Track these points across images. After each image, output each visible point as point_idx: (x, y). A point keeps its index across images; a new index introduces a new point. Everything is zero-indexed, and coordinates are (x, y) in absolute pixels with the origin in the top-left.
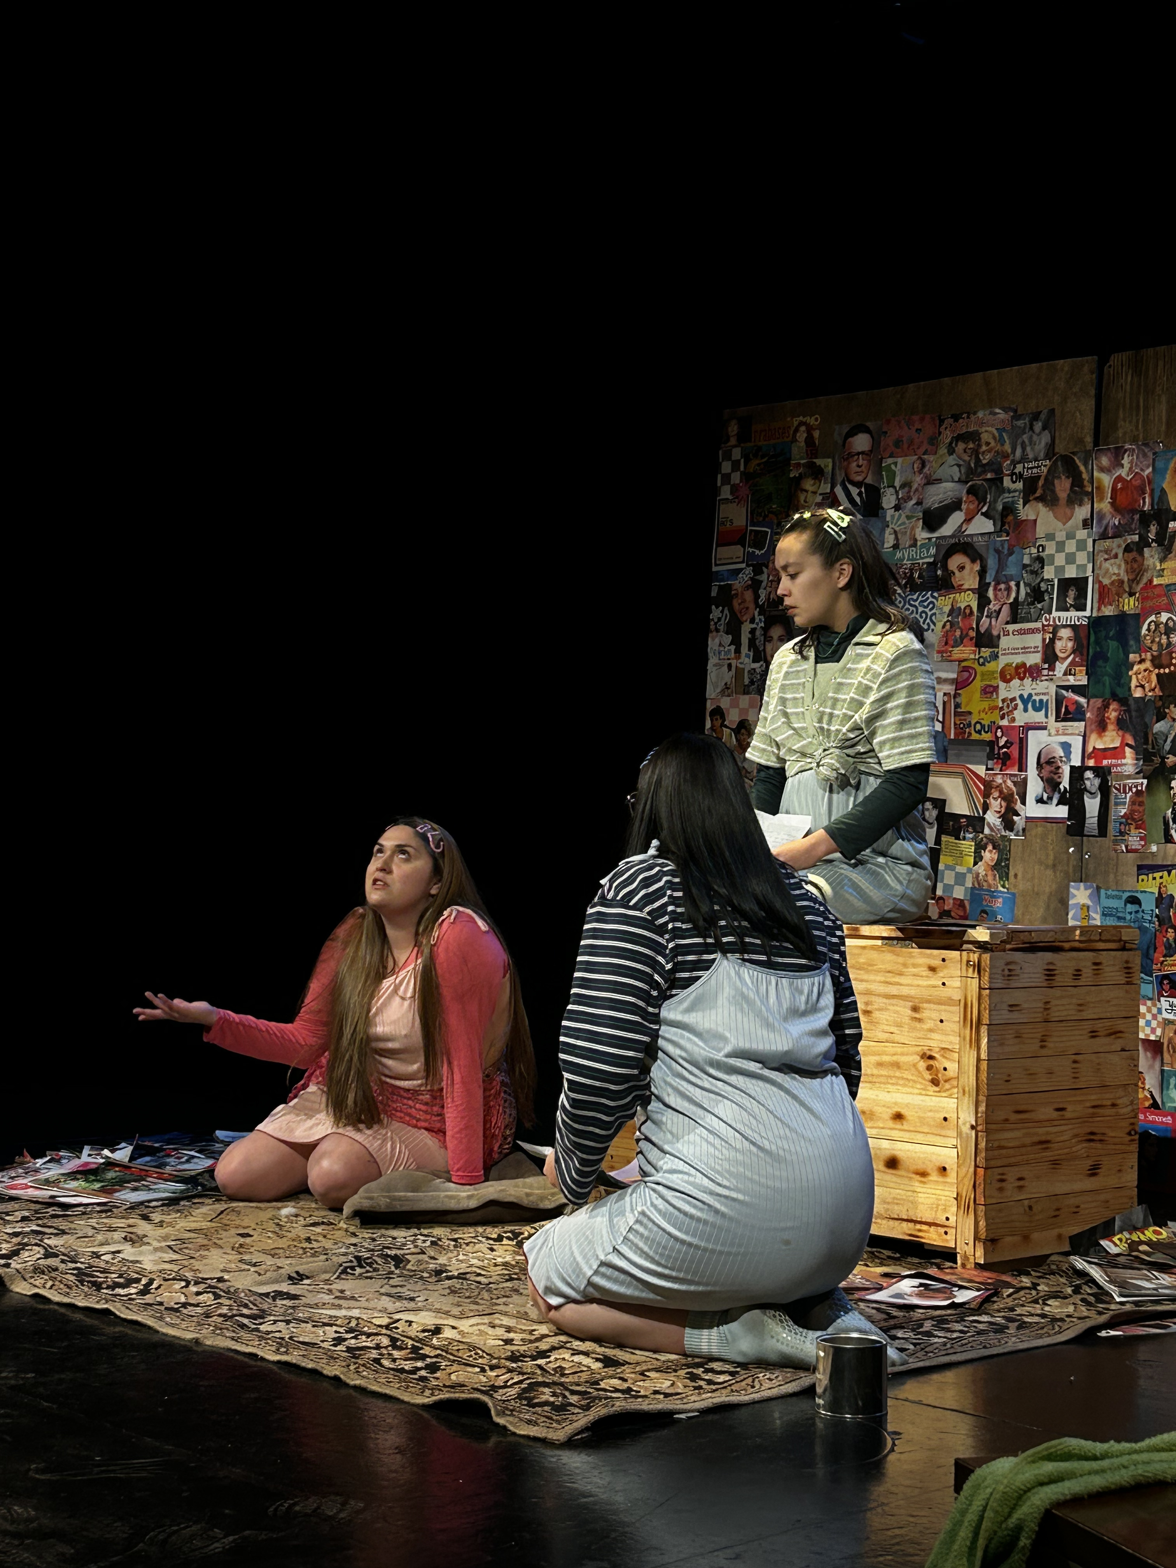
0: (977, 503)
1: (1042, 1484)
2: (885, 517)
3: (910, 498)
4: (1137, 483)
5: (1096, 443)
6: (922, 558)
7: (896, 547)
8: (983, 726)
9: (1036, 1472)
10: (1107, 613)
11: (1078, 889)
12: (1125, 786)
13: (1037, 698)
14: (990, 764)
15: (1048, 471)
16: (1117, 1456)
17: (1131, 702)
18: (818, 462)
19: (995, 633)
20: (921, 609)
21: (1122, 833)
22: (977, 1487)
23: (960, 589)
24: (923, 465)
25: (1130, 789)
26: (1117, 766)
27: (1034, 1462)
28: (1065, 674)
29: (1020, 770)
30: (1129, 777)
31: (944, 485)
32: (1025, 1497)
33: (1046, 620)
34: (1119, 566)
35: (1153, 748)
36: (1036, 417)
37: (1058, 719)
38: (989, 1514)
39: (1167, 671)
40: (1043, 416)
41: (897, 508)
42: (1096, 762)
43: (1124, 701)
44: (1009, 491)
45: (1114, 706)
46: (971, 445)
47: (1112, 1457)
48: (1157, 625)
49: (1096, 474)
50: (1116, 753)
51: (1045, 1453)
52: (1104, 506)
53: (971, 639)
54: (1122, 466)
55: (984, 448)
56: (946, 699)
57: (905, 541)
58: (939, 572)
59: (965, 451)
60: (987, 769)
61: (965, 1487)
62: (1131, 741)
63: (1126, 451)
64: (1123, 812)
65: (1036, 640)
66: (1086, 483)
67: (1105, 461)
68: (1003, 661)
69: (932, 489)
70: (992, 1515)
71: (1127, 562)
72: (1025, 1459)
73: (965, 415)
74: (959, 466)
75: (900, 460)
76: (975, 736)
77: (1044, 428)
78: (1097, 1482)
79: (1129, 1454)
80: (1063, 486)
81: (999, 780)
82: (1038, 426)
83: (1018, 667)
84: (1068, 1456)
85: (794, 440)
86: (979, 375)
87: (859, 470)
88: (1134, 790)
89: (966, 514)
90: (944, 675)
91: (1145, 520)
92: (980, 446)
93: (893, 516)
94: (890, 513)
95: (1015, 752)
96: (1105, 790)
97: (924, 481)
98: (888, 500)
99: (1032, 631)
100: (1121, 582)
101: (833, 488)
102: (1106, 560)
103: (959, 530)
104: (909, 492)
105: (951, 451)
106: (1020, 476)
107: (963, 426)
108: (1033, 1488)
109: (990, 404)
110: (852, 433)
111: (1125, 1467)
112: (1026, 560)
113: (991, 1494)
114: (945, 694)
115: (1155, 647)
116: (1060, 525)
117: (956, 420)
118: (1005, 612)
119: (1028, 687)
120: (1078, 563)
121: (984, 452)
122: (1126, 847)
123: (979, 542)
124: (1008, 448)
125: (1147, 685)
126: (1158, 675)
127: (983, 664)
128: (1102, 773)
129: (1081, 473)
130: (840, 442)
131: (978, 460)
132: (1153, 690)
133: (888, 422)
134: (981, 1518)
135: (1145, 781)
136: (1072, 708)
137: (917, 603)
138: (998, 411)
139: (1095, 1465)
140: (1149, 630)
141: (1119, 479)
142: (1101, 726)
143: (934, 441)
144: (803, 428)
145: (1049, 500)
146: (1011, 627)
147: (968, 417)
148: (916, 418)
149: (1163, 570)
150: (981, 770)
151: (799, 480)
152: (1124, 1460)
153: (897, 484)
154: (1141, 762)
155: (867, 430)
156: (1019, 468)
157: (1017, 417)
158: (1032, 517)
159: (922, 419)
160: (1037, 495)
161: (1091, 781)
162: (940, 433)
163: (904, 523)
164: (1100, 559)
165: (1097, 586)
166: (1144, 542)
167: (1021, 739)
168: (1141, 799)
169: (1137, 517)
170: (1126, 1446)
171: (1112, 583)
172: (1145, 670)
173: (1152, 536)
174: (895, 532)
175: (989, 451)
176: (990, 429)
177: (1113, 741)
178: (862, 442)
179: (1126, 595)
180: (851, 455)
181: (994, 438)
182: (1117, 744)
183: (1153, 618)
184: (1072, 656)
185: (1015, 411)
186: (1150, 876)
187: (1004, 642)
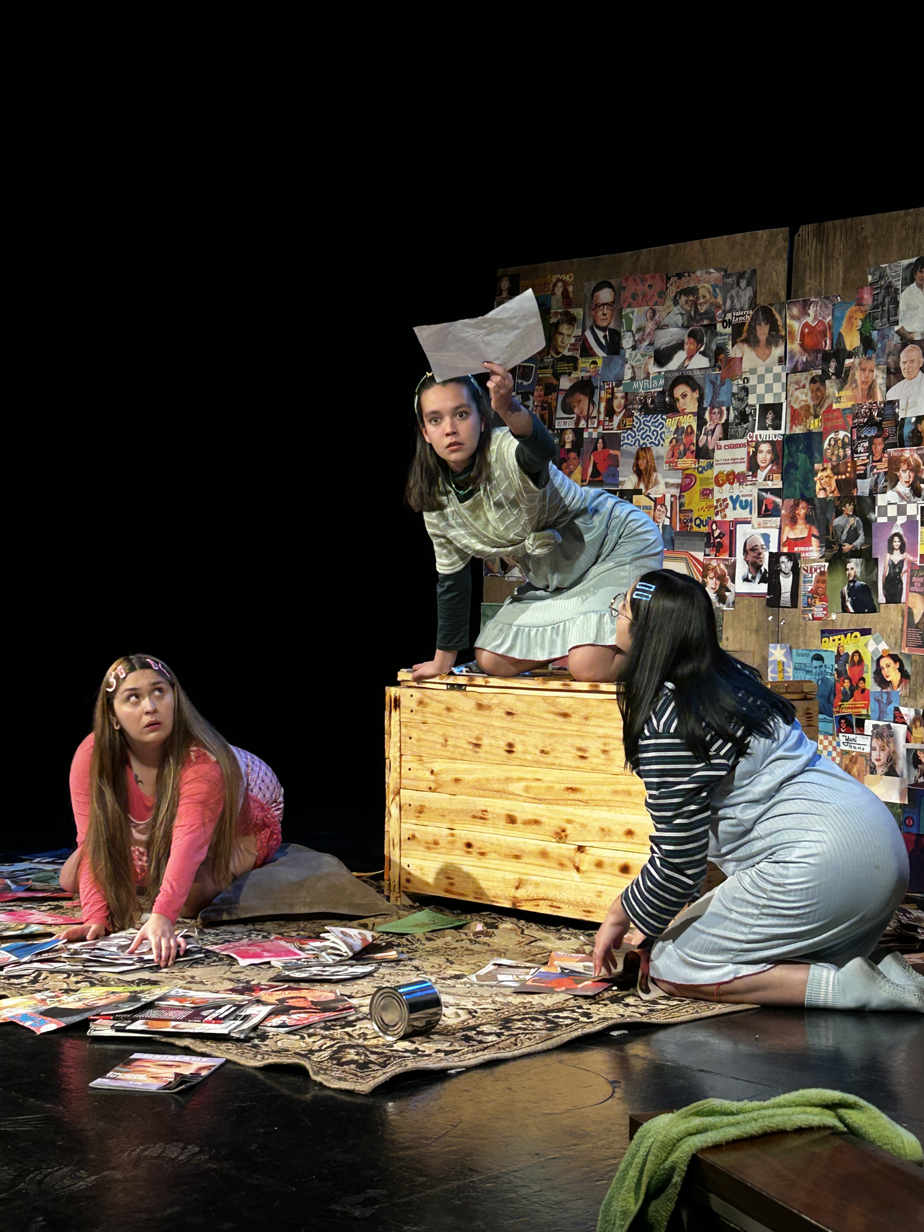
0: (696, 344)
1: (691, 1134)
2: (625, 355)
3: (643, 340)
4: (821, 328)
5: (789, 297)
6: (653, 388)
7: (633, 379)
8: (702, 521)
9: (687, 1125)
10: (798, 432)
11: (775, 649)
12: (811, 568)
13: (744, 499)
14: (708, 551)
15: (752, 319)
16: (750, 1112)
17: (816, 502)
18: (572, 311)
19: (711, 447)
20: (653, 428)
21: (809, 605)
22: (643, 1137)
23: (684, 413)
24: (654, 312)
25: (816, 570)
26: (805, 552)
27: (686, 1118)
28: (765, 480)
29: (731, 556)
30: (814, 561)
31: (671, 329)
32: (678, 1145)
33: (751, 437)
34: (806, 395)
35: (833, 538)
36: (741, 276)
37: (760, 515)
38: (651, 1158)
39: (844, 477)
40: (747, 275)
41: (634, 348)
42: (789, 549)
43: (810, 500)
44: (721, 335)
45: (803, 504)
46: (691, 298)
47: (746, 1112)
48: (836, 441)
49: (788, 321)
50: (805, 542)
51: (694, 1110)
52: (795, 346)
53: (692, 452)
54: (809, 315)
55: (702, 300)
56: (673, 499)
57: (641, 375)
58: (667, 399)
59: (686, 302)
60: (705, 555)
61: (635, 1137)
62: (815, 531)
63: (812, 303)
64: (810, 588)
65: (742, 453)
66: (780, 328)
67: (795, 311)
68: (716, 470)
69: (660, 333)
70: (653, 1158)
71: (812, 392)
72: (679, 1116)
73: (686, 274)
74: (682, 314)
75: (636, 310)
76: (695, 529)
77: (748, 284)
78: (733, 1133)
79: (759, 1110)
80: (763, 331)
81: (714, 563)
82: (743, 283)
83: (728, 475)
84: (711, 1113)
85: (553, 293)
86: (696, 243)
87: (605, 317)
88: (818, 571)
89: (688, 353)
90: (671, 481)
91: (826, 358)
92: (698, 298)
93: (631, 355)
94: (628, 353)
95: (726, 541)
96: (796, 570)
97: (655, 327)
98: (627, 342)
99: (740, 446)
100: (808, 407)
101: (583, 331)
102: (796, 389)
103: (682, 366)
104: (643, 335)
105: (676, 303)
106: (730, 323)
107: (685, 283)
108: (685, 1137)
109: (706, 265)
110: (599, 287)
111: (755, 1120)
112: (735, 390)
113: (653, 1143)
114: (672, 496)
115: (834, 458)
116: (761, 361)
117: (680, 278)
118: (719, 431)
119: (737, 490)
120: (775, 391)
121: (701, 304)
122: (813, 615)
123: (697, 375)
124: (720, 300)
125: (828, 488)
126: (837, 481)
127: (701, 472)
128: (793, 557)
129: (776, 321)
130: (589, 295)
131: (696, 310)
132: (833, 492)
133: (627, 279)
134: (645, 1160)
135: (827, 564)
136: (770, 507)
137: (650, 424)
138: (712, 270)
139: (732, 1119)
140: (829, 444)
141: (806, 325)
142: (793, 521)
143: (662, 295)
144: (560, 284)
145: (752, 341)
146: (723, 443)
147: (689, 276)
148: (648, 276)
149: (840, 397)
150: (700, 556)
151: (557, 325)
152: (755, 1114)
153: (634, 328)
154: (824, 549)
155: (610, 286)
156: (729, 316)
157: (727, 275)
158: (739, 355)
159: (653, 277)
160: (743, 338)
161: (786, 564)
162: (667, 288)
163: (639, 360)
164: (791, 388)
165: (789, 411)
166: (825, 376)
167: (731, 531)
168: (823, 578)
169: (820, 355)
170: (756, 1104)
171: (801, 408)
172: (827, 477)
173: (831, 370)
174: (633, 367)
175: (706, 303)
176: (706, 285)
177: (802, 532)
178: (606, 295)
179: (812, 417)
180: (598, 306)
181: (709, 292)
182: (805, 535)
183: (832, 435)
184: (770, 466)
185: (726, 271)
186: (831, 638)
187: (718, 455)
